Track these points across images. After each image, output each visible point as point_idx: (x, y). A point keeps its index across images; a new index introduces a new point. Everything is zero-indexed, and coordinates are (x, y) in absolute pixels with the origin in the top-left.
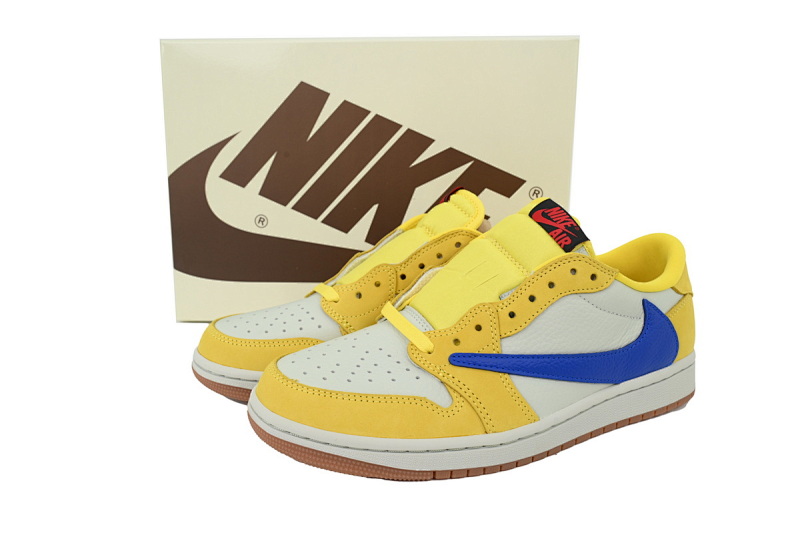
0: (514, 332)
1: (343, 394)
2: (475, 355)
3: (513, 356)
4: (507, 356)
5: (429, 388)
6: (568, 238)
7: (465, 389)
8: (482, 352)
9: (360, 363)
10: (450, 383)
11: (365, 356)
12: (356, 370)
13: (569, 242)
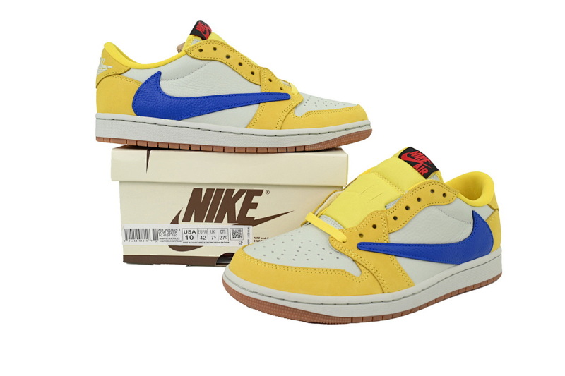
0: (397, 229)
1: (292, 267)
2: (374, 243)
3: (397, 245)
4: (393, 245)
5: (346, 264)
6: (426, 169)
7: (369, 264)
8: (378, 241)
9: (299, 249)
10: (359, 261)
11: (301, 245)
12: (297, 253)
13: (427, 171)
